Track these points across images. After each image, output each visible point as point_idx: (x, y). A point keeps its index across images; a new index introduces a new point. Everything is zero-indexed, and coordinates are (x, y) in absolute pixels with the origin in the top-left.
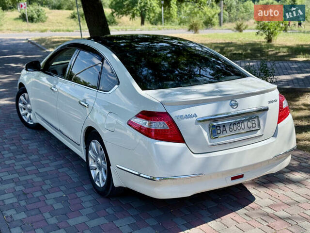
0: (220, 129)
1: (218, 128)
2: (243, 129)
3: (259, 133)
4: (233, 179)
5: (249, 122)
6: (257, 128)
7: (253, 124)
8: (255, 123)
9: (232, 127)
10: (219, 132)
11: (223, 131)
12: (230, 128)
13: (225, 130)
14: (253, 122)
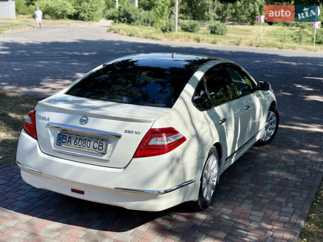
0: (65, 139)
1: (65, 137)
2: (88, 147)
3: (105, 157)
4: (73, 190)
5: (96, 143)
6: (103, 151)
7: (99, 145)
8: (102, 146)
9: (77, 141)
10: (64, 141)
11: (68, 141)
12: (75, 142)
13: (71, 142)
14: (101, 144)
